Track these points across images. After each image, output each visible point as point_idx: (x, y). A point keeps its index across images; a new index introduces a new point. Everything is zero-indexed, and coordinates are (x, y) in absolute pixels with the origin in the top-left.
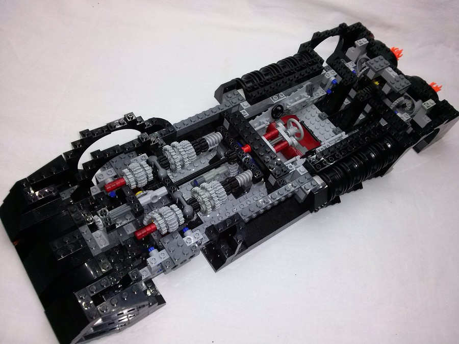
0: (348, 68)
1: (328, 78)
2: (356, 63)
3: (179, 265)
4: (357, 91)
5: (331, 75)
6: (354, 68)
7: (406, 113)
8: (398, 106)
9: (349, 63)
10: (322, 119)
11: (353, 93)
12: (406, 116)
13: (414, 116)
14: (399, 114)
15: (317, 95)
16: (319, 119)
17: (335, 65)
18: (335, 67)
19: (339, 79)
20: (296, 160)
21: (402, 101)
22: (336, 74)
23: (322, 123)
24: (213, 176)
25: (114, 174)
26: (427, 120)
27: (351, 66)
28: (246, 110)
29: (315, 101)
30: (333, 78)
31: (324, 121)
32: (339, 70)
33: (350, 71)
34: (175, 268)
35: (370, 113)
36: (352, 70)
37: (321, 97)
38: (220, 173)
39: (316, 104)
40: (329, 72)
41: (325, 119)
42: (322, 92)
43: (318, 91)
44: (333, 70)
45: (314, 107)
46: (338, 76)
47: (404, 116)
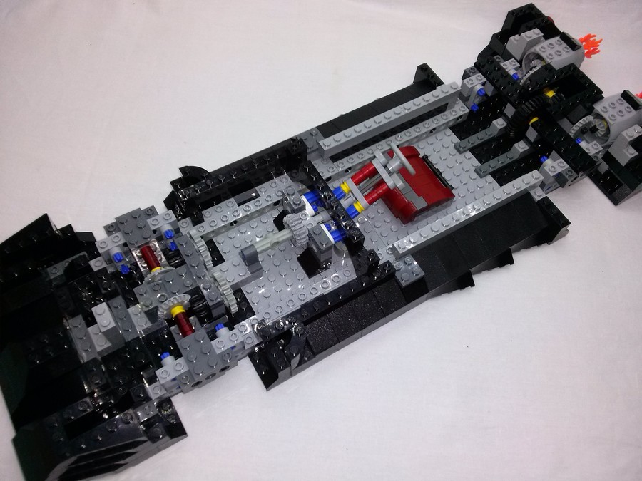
0: (504, 69)
1: (469, 86)
2: (520, 62)
3: (204, 381)
4: (515, 107)
5: (476, 82)
6: (516, 69)
7: (595, 142)
8: (583, 131)
9: (507, 62)
10: (460, 153)
11: (510, 110)
12: (596, 147)
13: (610, 145)
14: (583, 144)
15: (453, 113)
16: (455, 152)
17: (483, 66)
18: (484, 70)
19: (490, 90)
21: (590, 123)
22: (485, 80)
23: (460, 157)
24: (269, 245)
25: (122, 242)
26: (632, 153)
27: (510, 67)
29: (451, 124)
30: (479, 87)
31: (463, 155)
32: (490, 73)
33: (507, 74)
34: (199, 385)
35: (536, 142)
36: (512, 72)
37: (461, 117)
38: (280, 240)
39: (453, 129)
40: (473, 78)
41: (465, 151)
42: (462, 109)
43: (456, 108)
44: (480, 74)
45: (449, 132)
46: (488, 83)
47: (591, 147)
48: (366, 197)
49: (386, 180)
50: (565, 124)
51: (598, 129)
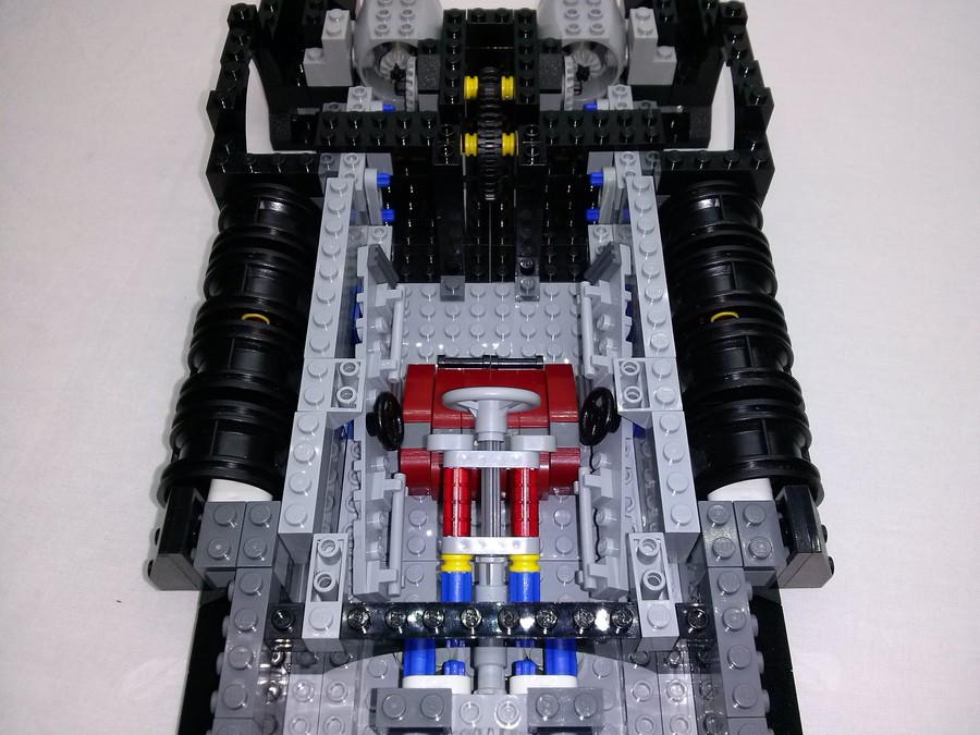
0: (355, 114)
5: (358, 172)
6: (376, 98)
7: (610, 87)
9: (351, 101)
10: (459, 298)
12: (620, 92)
14: (602, 106)
16: (453, 305)
17: (334, 138)
18: (341, 142)
19: (385, 160)
20: (594, 490)
22: (363, 156)
23: (469, 306)
26: (669, 56)
27: (364, 102)
28: (318, 528)
30: (372, 177)
31: (467, 296)
32: (358, 139)
33: (373, 116)
36: (378, 107)
40: (341, 169)
41: (463, 289)
44: (344, 156)
46: (373, 156)
47: (617, 99)
48: (514, 531)
49: (509, 466)
50: (548, 103)
51: (588, 68)
